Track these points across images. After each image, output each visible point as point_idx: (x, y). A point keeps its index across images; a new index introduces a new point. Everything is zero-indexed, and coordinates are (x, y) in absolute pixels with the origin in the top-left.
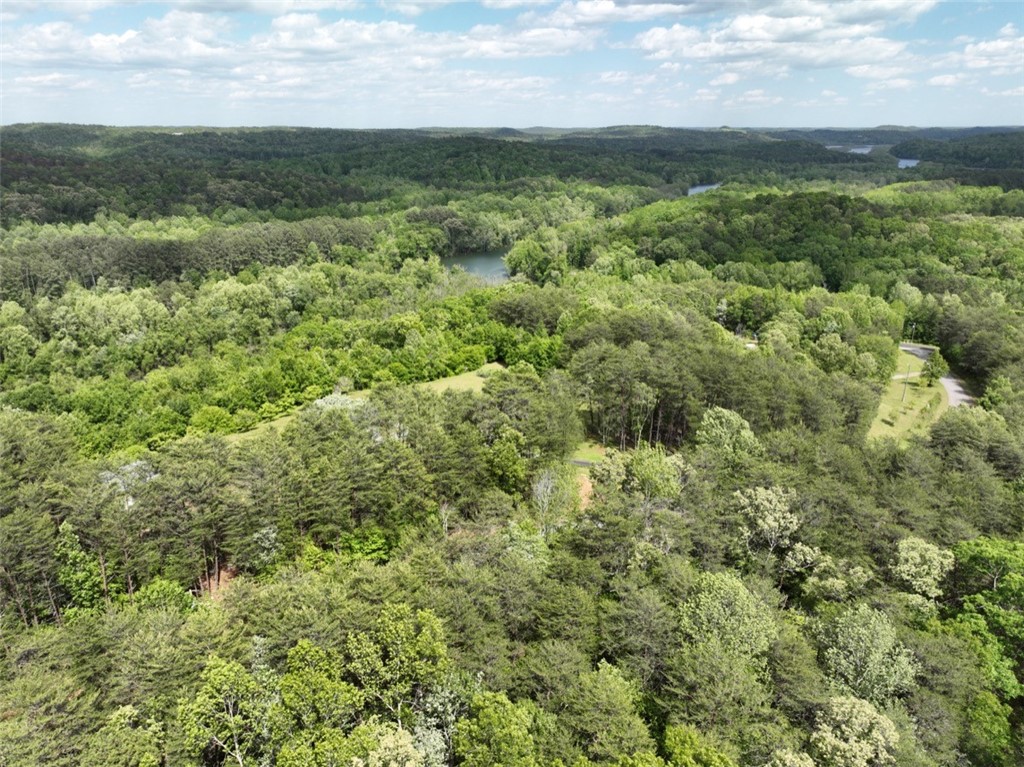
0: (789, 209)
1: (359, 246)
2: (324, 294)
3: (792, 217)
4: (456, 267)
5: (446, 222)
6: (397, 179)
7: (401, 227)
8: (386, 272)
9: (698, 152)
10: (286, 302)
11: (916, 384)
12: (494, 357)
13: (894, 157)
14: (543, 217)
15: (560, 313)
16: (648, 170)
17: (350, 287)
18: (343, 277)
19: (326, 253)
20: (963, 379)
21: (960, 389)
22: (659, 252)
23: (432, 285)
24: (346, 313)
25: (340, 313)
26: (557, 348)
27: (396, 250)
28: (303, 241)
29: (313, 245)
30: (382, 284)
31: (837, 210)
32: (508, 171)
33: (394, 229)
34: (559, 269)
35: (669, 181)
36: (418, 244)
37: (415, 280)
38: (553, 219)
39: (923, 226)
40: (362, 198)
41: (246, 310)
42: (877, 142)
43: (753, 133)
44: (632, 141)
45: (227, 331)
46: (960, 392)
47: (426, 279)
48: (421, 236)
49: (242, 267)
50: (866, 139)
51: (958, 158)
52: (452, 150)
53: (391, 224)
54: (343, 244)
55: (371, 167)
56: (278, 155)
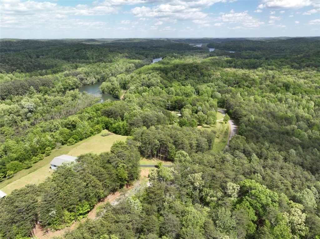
0: (183, 69)
1: (49, 86)
2: (40, 106)
3: (184, 72)
4: (84, 92)
5: (78, 76)
6: (57, 59)
7: (62, 78)
8: (60, 96)
9: (154, 47)
10: (26, 110)
11: (222, 123)
12: (105, 128)
13: (208, 48)
14: (110, 72)
15: (124, 113)
16: (140, 54)
17: (49, 102)
18: (45, 99)
19: (37, 89)
20: (233, 120)
21: (233, 123)
22: (148, 84)
23: (77, 99)
24: (48, 112)
25: (46, 112)
26: (125, 125)
27: (62, 87)
28: (28, 86)
29: (32, 87)
30: (59, 101)
31: (196, 69)
32: (96, 56)
33: (60, 79)
34: (118, 91)
35: (147, 57)
36: (69, 84)
37: (71, 98)
38: (113, 72)
39: (219, 73)
40: (46, 67)
41: (11, 115)
42: (203, 43)
43: (168, 40)
44: (134, 43)
45: (5, 123)
46: (233, 124)
47: (75, 97)
48: (70, 81)
49: (5, 97)
50: (200, 42)
51: (224, 48)
52: (75, 49)
53: (59, 78)
54: (43, 86)
55: (47, 55)
56: (10, 50)
